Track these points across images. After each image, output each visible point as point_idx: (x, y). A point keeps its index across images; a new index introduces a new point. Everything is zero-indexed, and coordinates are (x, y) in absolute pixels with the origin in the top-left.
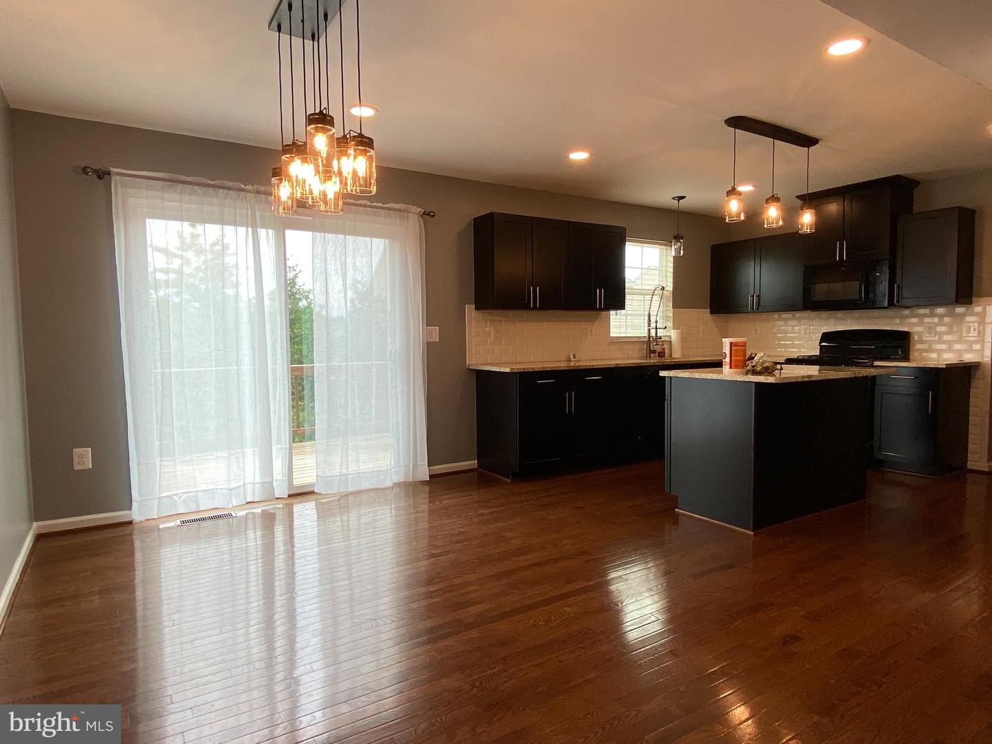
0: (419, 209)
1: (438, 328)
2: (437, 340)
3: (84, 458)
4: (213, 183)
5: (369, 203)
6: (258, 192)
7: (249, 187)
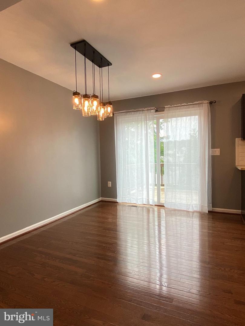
0: (207, 101)
1: (219, 149)
2: (219, 154)
3: (110, 184)
4: (136, 110)
5: (186, 104)
6: (148, 110)
7: (146, 109)
